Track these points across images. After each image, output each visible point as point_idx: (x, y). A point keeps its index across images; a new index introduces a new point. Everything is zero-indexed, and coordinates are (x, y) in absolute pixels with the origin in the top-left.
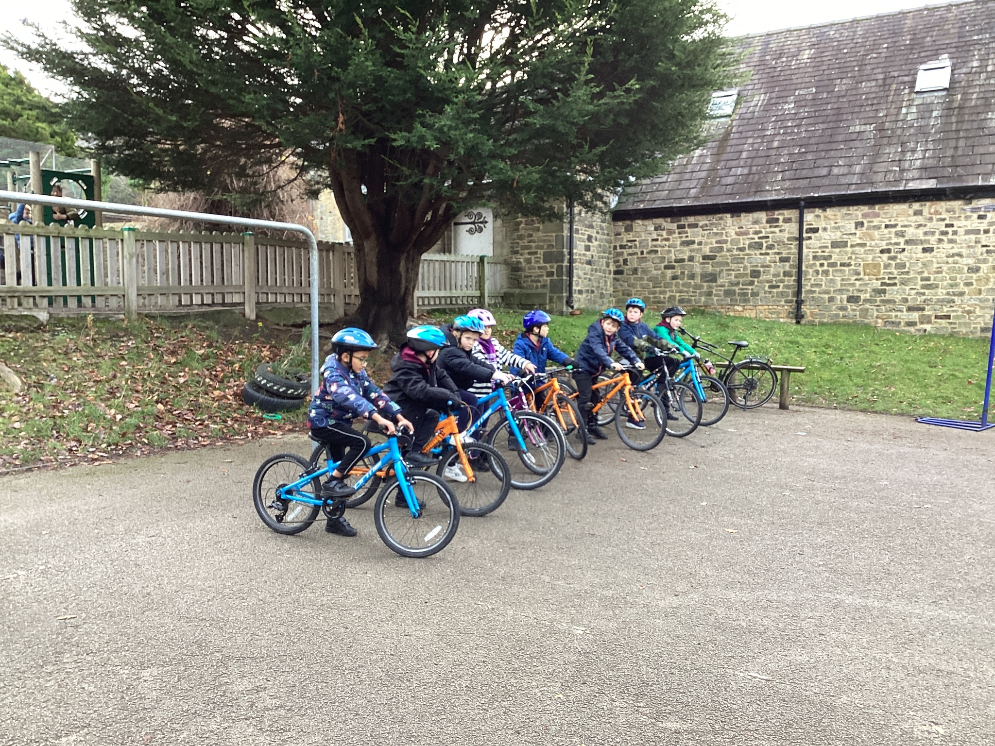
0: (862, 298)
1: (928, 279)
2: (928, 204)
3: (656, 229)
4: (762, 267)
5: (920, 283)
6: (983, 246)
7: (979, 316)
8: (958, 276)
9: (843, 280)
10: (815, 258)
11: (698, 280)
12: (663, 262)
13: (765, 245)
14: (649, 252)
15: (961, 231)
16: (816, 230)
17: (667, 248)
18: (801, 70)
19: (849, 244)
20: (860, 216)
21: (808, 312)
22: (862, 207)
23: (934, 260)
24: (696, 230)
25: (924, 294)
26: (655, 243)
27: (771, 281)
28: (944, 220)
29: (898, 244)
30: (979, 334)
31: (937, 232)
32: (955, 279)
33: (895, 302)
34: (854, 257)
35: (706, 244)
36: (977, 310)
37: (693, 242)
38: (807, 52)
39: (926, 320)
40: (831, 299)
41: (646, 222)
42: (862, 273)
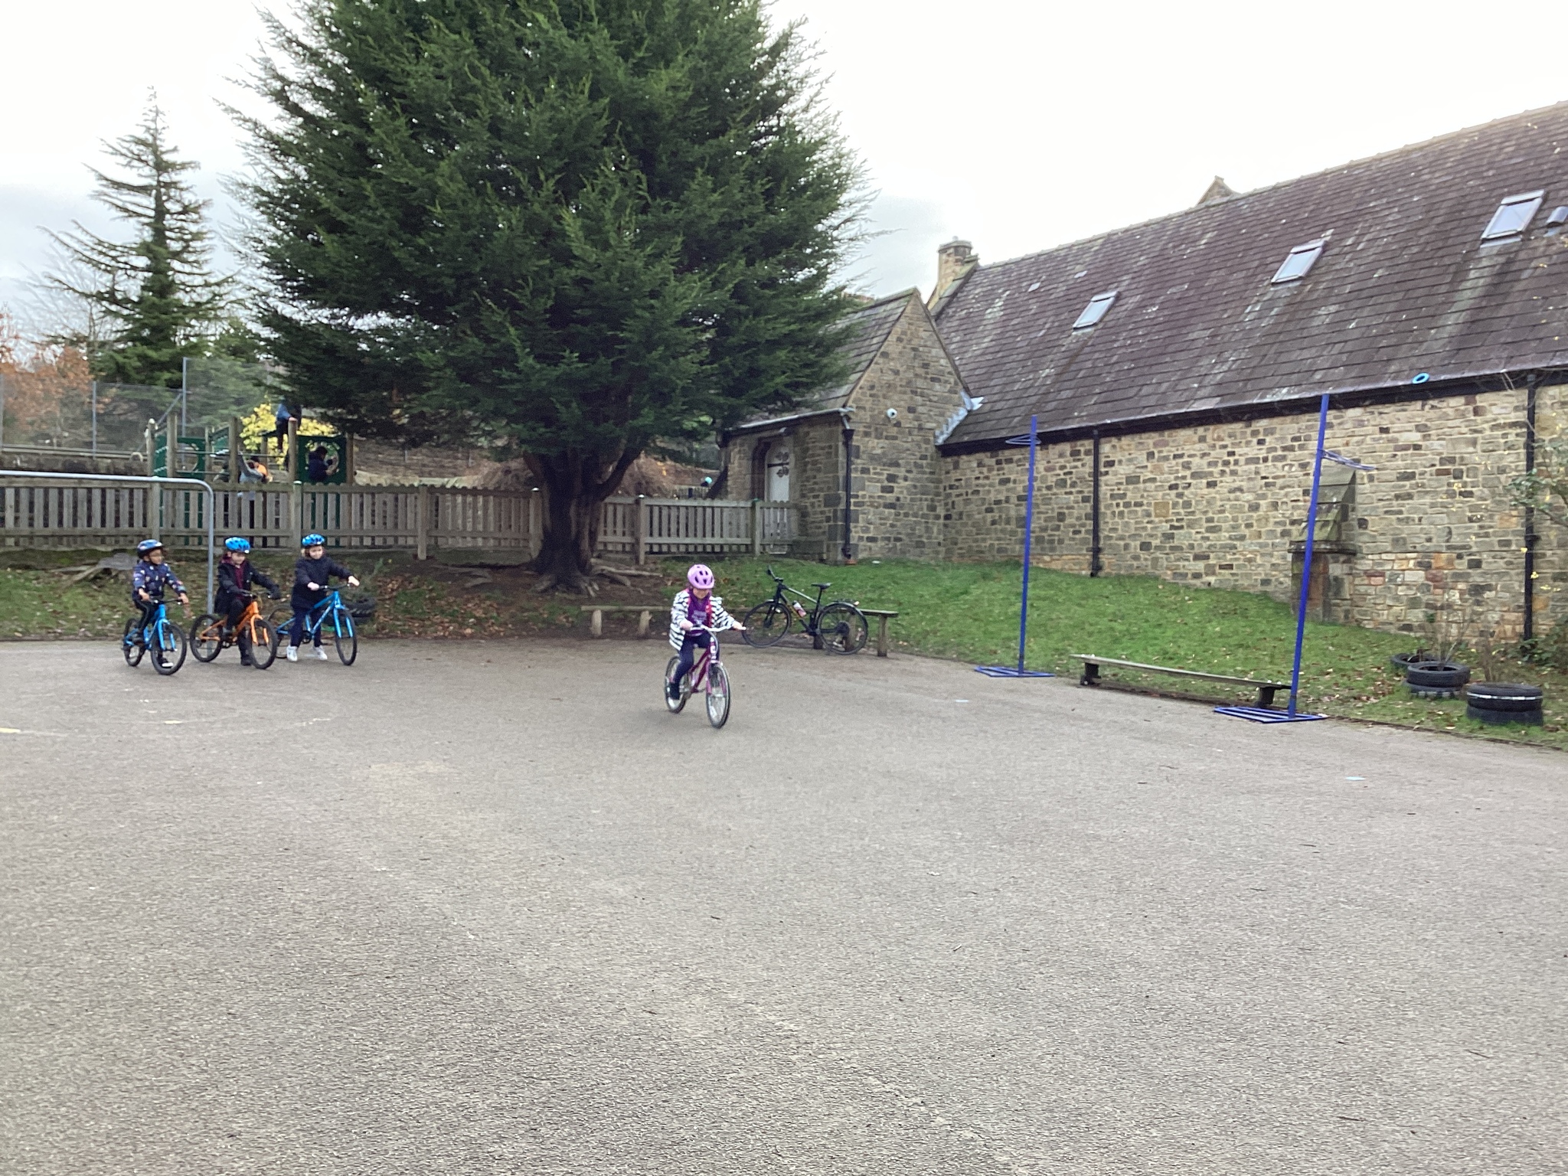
0: (1153, 545)
1: (1210, 520)
2: (1212, 428)
3: (980, 464)
4: (1068, 508)
5: (1206, 525)
6: (1264, 478)
7: (1260, 565)
8: (1240, 515)
9: (1136, 523)
10: (1112, 495)
11: (1012, 526)
12: (983, 504)
13: (1069, 482)
14: (972, 493)
15: (1242, 460)
16: (1111, 464)
17: (987, 488)
18: (1191, 261)
19: (1141, 479)
20: (1151, 445)
21: (1106, 562)
22: (1153, 435)
23: (1218, 496)
24: (1011, 465)
25: (1208, 539)
26: (978, 482)
27: (1073, 526)
28: (1225, 447)
29: (1184, 478)
30: (1260, 588)
31: (1220, 464)
32: (1235, 519)
33: (1182, 549)
34: (1145, 494)
35: (1021, 482)
36: (1258, 557)
37: (1008, 481)
38: (1209, 235)
39: (1210, 570)
40: (1126, 547)
41: (972, 458)
42: (1153, 514)
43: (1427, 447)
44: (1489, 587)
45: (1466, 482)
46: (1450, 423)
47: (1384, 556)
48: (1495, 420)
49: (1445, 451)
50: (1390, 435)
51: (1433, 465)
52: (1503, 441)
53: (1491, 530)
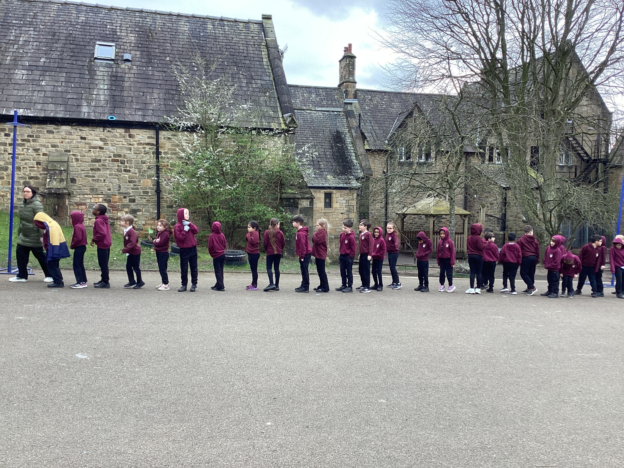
43: (106, 149)
44: (139, 210)
45: (126, 166)
46: (117, 139)
47: (86, 196)
48: (139, 141)
49: (115, 151)
50: (87, 141)
51: (111, 157)
52: (143, 150)
53: (139, 187)
